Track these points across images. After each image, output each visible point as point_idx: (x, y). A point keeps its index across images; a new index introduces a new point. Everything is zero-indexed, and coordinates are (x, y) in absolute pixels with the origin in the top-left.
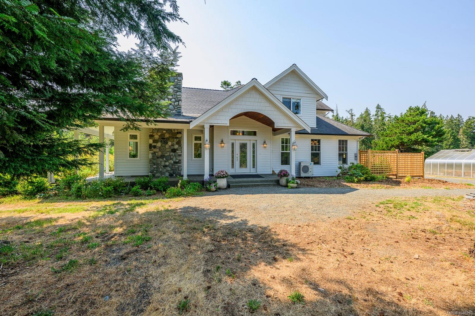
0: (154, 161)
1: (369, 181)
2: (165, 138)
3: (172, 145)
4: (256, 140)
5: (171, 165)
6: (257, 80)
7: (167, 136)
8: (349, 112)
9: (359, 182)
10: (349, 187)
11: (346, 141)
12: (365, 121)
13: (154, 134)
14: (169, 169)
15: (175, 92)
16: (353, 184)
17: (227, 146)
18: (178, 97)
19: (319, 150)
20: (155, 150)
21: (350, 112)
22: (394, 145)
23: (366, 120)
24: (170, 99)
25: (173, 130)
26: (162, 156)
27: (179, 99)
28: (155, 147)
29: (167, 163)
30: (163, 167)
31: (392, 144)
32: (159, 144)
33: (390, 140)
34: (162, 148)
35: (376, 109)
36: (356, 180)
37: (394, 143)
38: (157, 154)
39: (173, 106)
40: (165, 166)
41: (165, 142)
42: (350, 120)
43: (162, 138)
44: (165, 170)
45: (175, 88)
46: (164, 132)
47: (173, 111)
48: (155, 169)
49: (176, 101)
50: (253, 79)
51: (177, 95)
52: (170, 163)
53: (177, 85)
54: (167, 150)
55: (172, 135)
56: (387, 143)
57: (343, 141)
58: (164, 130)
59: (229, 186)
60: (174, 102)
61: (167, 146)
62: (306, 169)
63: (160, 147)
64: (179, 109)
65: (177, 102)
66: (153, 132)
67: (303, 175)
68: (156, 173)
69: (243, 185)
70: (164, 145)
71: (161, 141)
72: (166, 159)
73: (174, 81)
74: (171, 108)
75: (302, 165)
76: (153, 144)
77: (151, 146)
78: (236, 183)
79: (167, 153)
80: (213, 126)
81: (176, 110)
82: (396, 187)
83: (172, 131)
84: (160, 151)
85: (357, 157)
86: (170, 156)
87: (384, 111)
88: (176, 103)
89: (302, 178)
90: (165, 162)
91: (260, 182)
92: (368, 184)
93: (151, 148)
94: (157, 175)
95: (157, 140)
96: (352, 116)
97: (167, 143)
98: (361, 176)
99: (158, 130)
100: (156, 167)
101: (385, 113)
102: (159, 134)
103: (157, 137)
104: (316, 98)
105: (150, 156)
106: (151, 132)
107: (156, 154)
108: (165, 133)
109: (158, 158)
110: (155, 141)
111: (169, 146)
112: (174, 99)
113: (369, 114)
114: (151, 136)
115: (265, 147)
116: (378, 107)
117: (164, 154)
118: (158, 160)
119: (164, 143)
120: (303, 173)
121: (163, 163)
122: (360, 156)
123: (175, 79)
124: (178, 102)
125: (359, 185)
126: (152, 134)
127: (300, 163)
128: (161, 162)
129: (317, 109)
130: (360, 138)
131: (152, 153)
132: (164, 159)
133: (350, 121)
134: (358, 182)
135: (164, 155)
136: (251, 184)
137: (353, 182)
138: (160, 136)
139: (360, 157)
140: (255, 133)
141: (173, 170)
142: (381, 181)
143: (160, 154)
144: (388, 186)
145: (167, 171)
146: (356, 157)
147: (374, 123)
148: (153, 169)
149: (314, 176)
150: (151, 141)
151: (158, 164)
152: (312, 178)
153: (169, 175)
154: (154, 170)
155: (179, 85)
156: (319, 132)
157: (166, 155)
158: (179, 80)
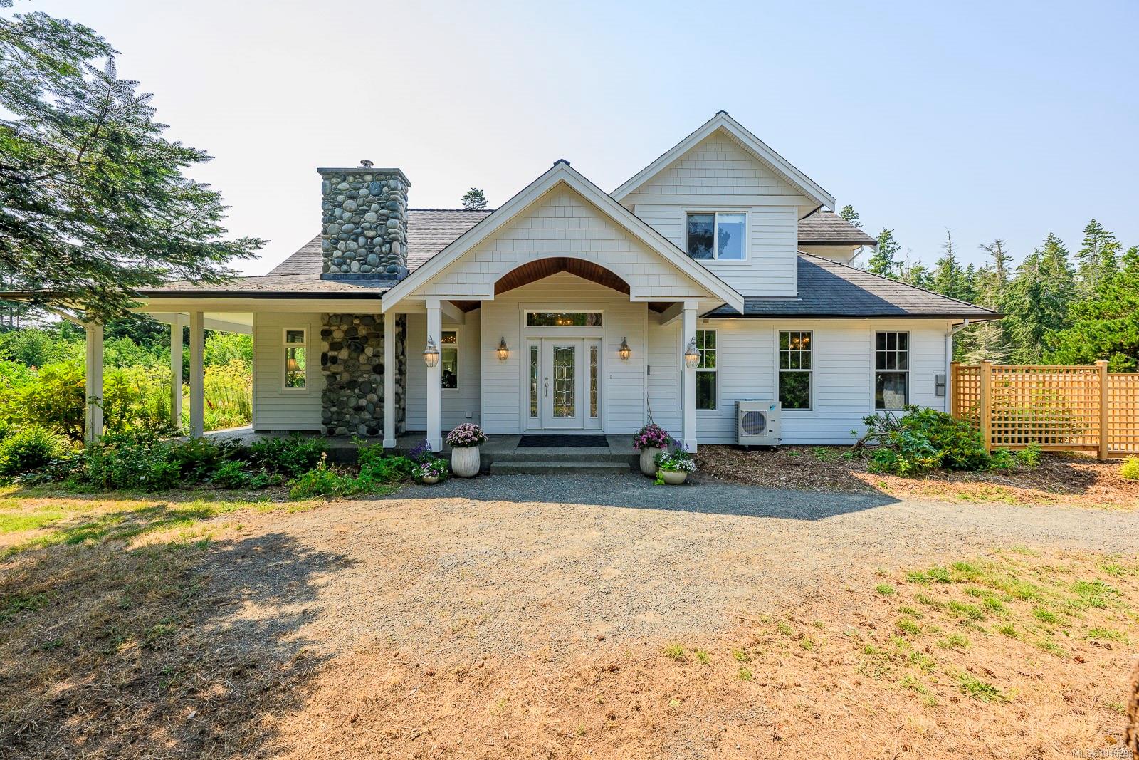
0: (333, 396)
1: (961, 468)
2: (357, 338)
3: (374, 356)
4: (601, 339)
5: (371, 407)
6: (568, 164)
7: (363, 331)
8: (989, 250)
9: (917, 472)
10: (872, 488)
11: (904, 337)
12: (1044, 272)
13: (332, 328)
14: (368, 416)
15: (383, 220)
16: (893, 480)
17: (518, 357)
18: (390, 231)
19: (807, 364)
20: (334, 368)
21: (995, 250)
22: (1121, 344)
23: (1047, 271)
24: (370, 238)
25: (376, 318)
26: (352, 384)
27: (391, 236)
28: (334, 360)
29: (363, 402)
30: (352, 411)
31: (1115, 340)
32: (344, 354)
33: (1109, 329)
34: (351, 363)
35: (1084, 236)
36: (904, 465)
37: (1124, 338)
38: (338, 377)
39: (378, 255)
40: (358, 409)
41: (357, 348)
42: (994, 271)
43: (350, 339)
44: (357, 419)
45: (383, 208)
46: (357, 322)
47: (377, 267)
48: (335, 417)
49: (385, 242)
50: (556, 164)
51: (387, 228)
52: (370, 402)
53: (387, 200)
54: (362, 368)
55: (375, 329)
56: (1095, 338)
57: (892, 335)
58: (357, 317)
59: (485, 470)
60: (381, 246)
61: (363, 359)
62: (756, 421)
63: (345, 362)
64: (392, 263)
65: (388, 246)
66: (329, 324)
67: (746, 439)
68: (337, 426)
69: (527, 468)
70: (354, 355)
71: (349, 346)
72: (360, 390)
73: (381, 191)
74: (372, 262)
75: (744, 409)
76: (331, 354)
77: (325, 359)
78: (514, 459)
79: (361, 376)
80: (480, 302)
81: (383, 266)
82: (1067, 497)
83: (374, 320)
84: (347, 371)
85: (943, 385)
86: (370, 382)
87: (1112, 241)
88: (386, 248)
89: (742, 448)
90: (359, 397)
91: (585, 461)
92: (952, 481)
93: (326, 364)
94: (339, 430)
95: (339, 343)
96: (1001, 260)
97: (363, 350)
98: (925, 453)
99: (342, 317)
100: (336, 412)
101: (1117, 246)
102: (345, 327)
103: (338, 335)
104: (796, 209)
105: (324, 383)
106: (325, 322)
107: (336, 378)
108: (359, 325)
109: (342, 388)
110: (335, 346)
111: (369, 358)
112: (381, 236)
113: (1062, 253)
114: (326, 334)
115: (624, 358)
116: (1094, 230)
117: (355, 379)
118: (342, 392)
119: (355, 351)
120: (747, 434)
121: (353, 402)
122: (957, 381)
123: (384, 186)
124: (390, 243)
125: (912, 482)
126: (327, 328)
127: (737, 405)
128: (349, 397)
129: (800, 243)
130: (955, 326)
131: (328, 377)
132: (357, 391)
133: (995, 276)
134: (911, 473)
135: (355, 381)
136: (553, 465)
137: (893, 470)
138: (346, 333)
139: (956, 387)
140: (597, 320)
141: (376, 418)
142: (1016, 473)
143: (345, 377)
144: (1031, 492)
145: (364, 421)
146: (940, 385)
147: (1081, 278)
148: (330, 415)
149: (783, 442)
150: (325, 346)
151: (341, 404)
152: (775, 449)
153: (368, 432)
154: (331, 419)
155: (392, 200)
156: (801, 310)
157: (361, 380)
158: (392, 187)
